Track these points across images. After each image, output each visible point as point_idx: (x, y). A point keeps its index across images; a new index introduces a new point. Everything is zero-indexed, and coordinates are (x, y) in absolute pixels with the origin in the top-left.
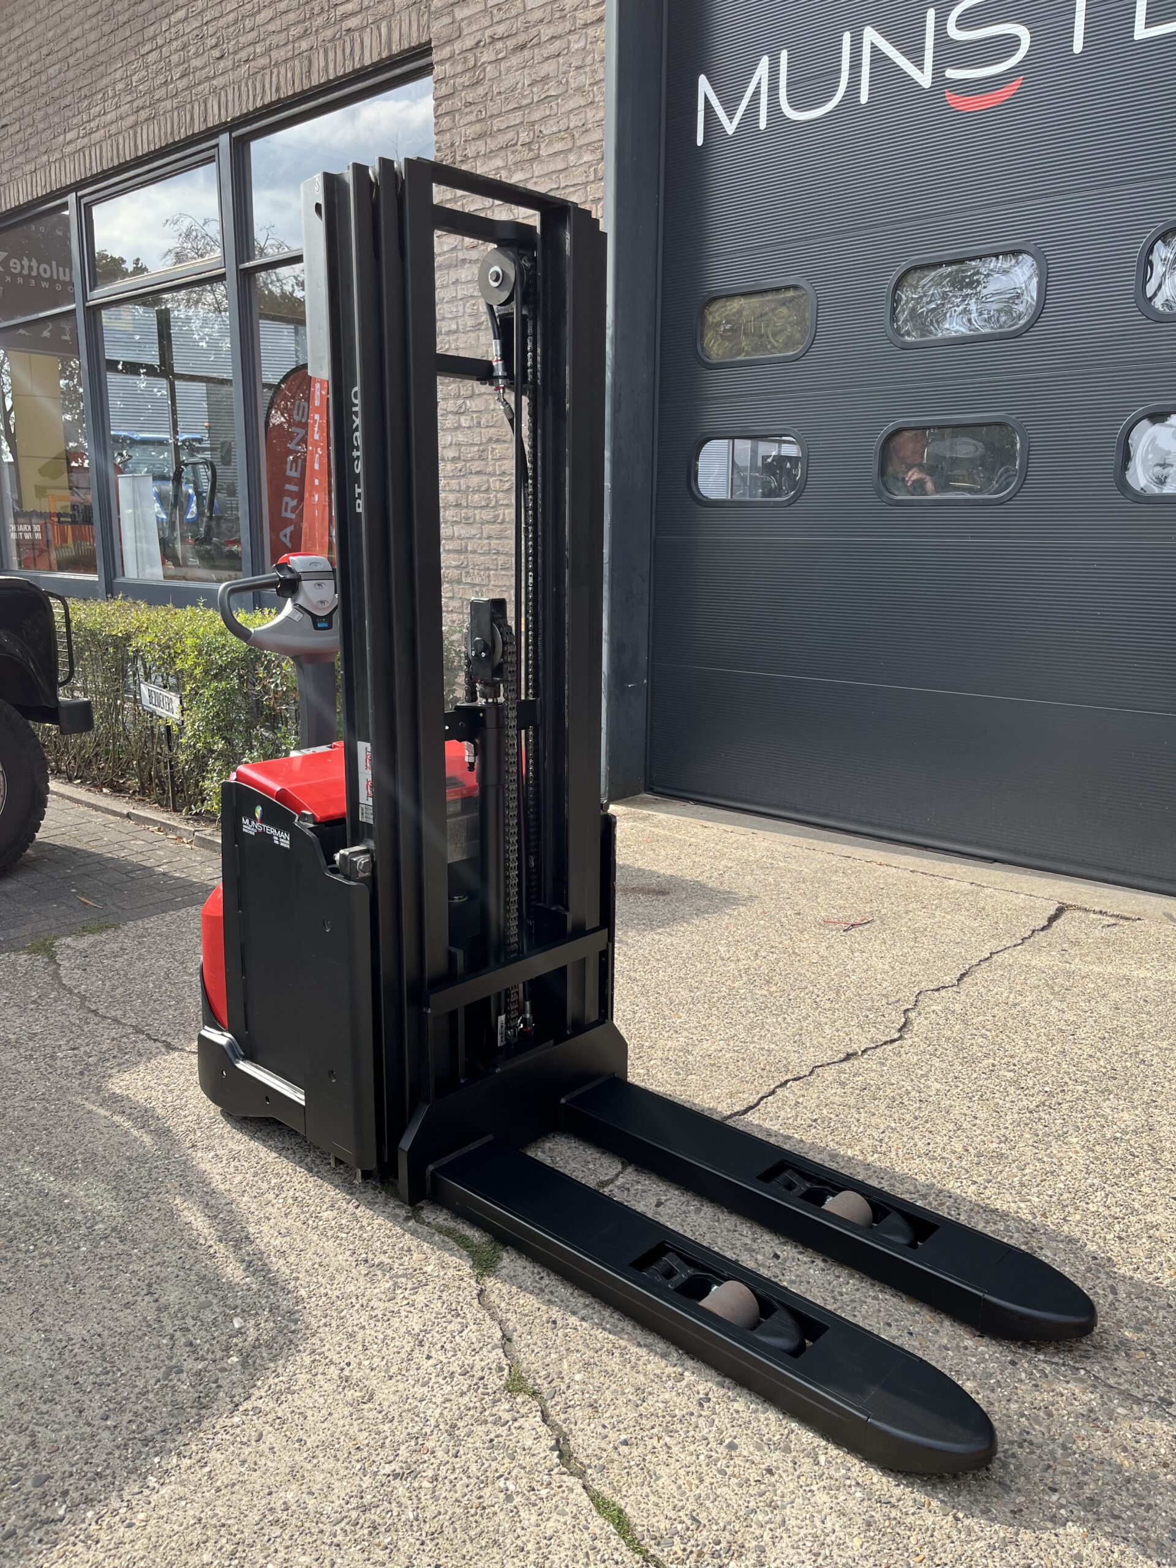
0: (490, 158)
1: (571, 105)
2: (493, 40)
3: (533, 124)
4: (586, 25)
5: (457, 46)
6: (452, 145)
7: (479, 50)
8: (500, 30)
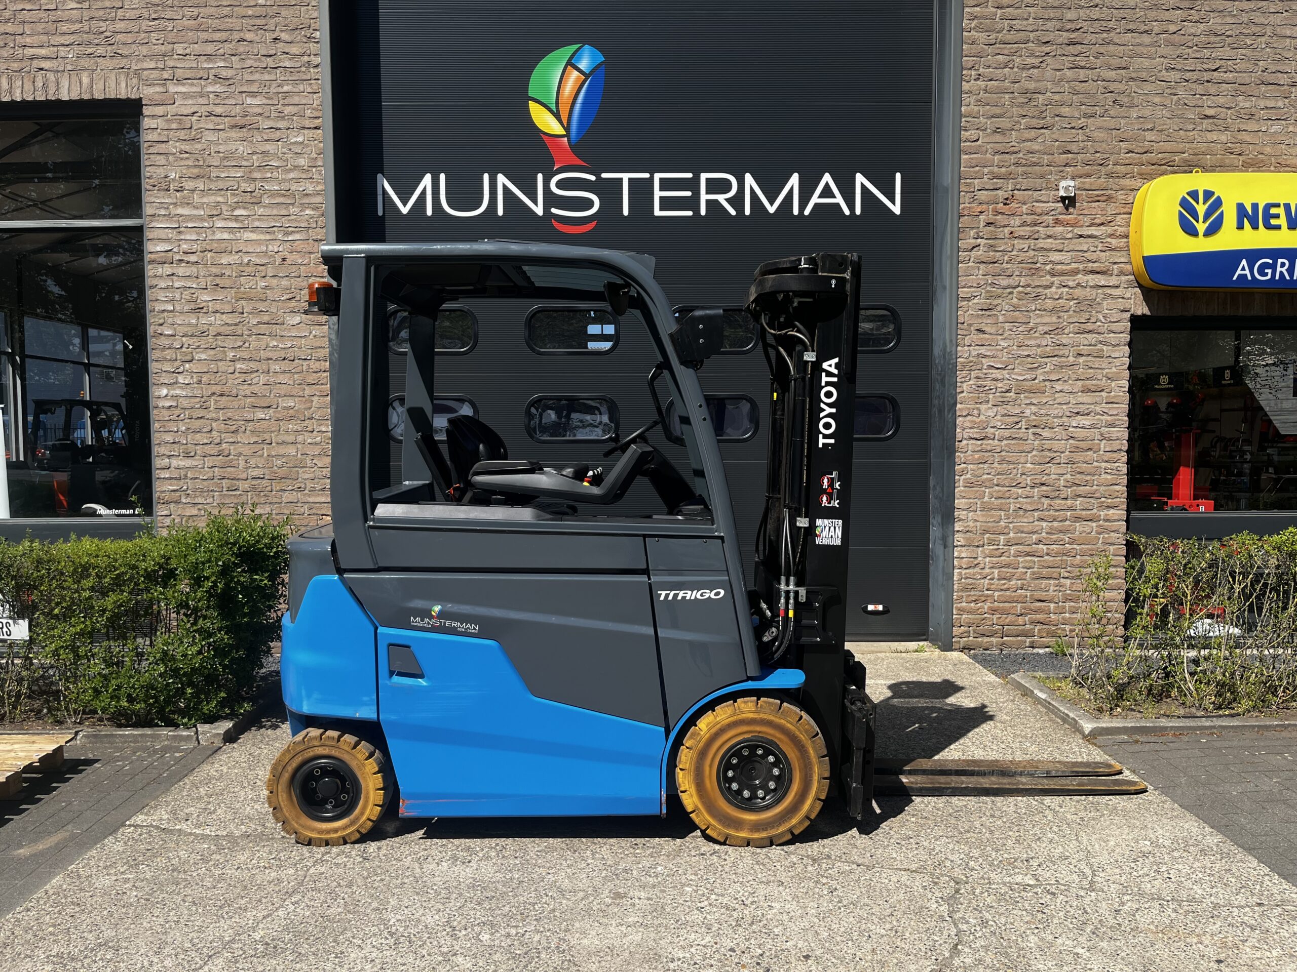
0: (208, 195)
1: (292, 175)
2: (211, 114)
3: (254, 180)
4: (304, 128)
5: (171, 109)
6: (166, 177)
7: (194, 118)
8: (219, 110)
